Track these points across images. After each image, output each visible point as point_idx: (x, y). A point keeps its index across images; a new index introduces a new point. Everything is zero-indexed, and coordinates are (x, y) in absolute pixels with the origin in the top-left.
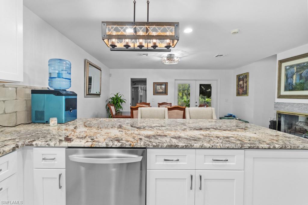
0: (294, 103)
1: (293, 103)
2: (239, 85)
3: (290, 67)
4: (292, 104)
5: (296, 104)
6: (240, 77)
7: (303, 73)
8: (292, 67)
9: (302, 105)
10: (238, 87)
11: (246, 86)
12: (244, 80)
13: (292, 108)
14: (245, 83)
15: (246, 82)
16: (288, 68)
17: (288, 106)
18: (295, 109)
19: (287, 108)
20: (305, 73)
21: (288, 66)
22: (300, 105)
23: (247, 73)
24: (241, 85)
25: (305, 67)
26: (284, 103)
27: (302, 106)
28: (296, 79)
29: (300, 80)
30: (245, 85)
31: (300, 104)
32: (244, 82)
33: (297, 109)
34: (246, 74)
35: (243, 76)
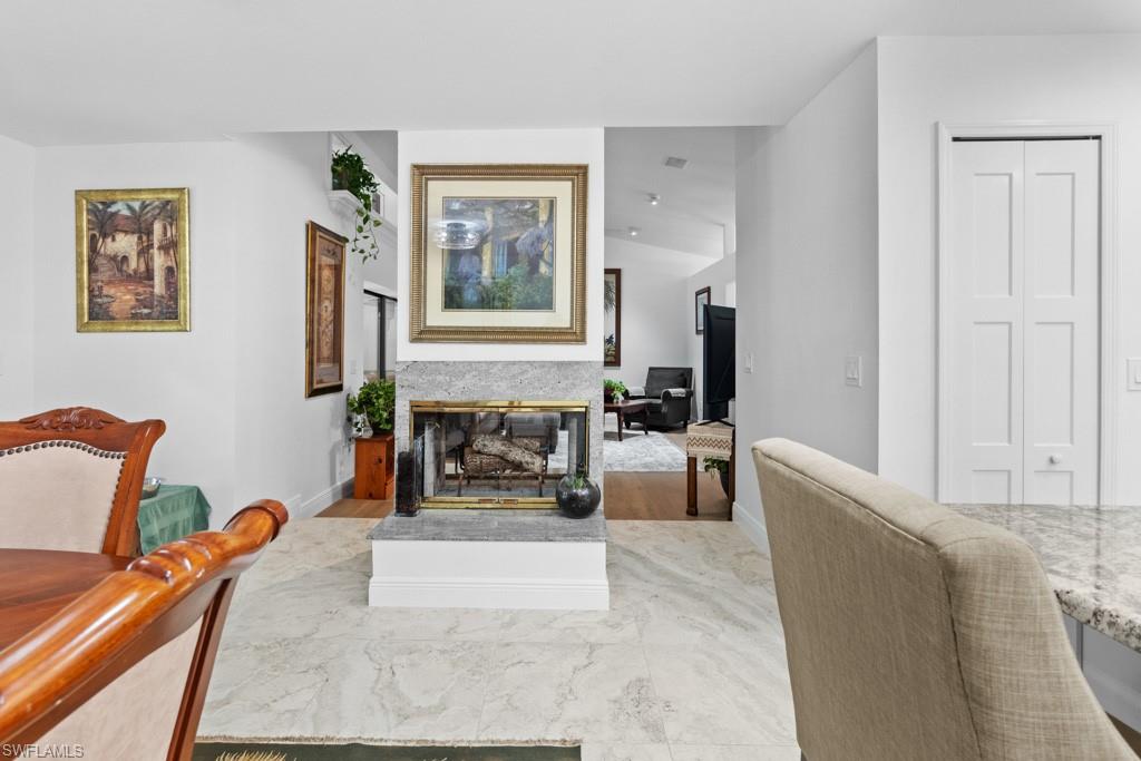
0: (491, 362)
1: (486, 362)
2: (100, 261)
3: (463, 203)
4: (485, 367)
5: (500, 366)
6: (107, 205)
7: (517, 239)
8: (474, 206)
9: (524, 368)
10: (93, 269)
11: (170, 272)
12: (150, 233)
13: (483, 383)
14: (155, 251)
15: (171, 246)
16: (456, 206)
17: (467, 376)
18: (495, 388)
19: (461, 384)
20: (528, 241)
21: (457, 199)
22: (515, 370)
23: (181, 190)
24: (125, 258)
25: (525, 218)
26: (446, 364)
27: (522, 373)
28: (493, 262)
29: (509, 267)
30: (159, 261)
31: (514, 363)
32: (151, 246)
33: (503, 385)
34: (169, 196)
35: (136, 205)
